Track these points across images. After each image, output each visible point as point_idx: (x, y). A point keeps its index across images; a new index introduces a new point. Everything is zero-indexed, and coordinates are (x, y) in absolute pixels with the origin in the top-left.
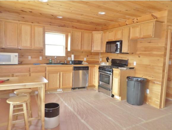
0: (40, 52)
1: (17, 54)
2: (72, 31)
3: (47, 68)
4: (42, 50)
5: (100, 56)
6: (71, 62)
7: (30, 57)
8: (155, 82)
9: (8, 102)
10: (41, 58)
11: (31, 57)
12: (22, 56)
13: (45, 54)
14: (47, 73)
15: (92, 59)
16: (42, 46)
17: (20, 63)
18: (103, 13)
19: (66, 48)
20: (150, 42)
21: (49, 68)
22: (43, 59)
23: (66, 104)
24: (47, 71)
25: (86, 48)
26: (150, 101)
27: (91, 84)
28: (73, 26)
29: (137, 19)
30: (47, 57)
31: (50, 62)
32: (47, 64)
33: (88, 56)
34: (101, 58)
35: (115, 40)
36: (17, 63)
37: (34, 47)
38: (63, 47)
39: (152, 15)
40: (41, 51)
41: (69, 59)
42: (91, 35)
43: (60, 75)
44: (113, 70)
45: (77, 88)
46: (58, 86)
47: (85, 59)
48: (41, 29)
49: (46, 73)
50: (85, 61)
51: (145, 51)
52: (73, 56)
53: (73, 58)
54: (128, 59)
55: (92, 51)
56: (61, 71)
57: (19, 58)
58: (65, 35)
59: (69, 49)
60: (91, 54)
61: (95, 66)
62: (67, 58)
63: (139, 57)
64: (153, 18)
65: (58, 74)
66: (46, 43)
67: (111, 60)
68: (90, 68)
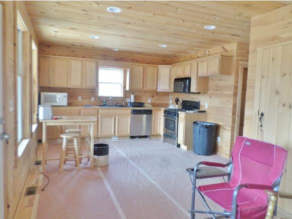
0: (92, 92)
1: (66, 94)
2: (131, 66)
3: (100, 111)
4: (95, 89)
5: (170, 97)
6: (129, 104)
7: (80, 98)
8: (226, 128)
9: (61, 136)
10: (93, 99)
11: (82, 98)
12: (72, 96)
13: (98, 94)
14: (100, 117)
15: (159, 100)
16: (94, 85)
17: (69, 104)
18: (165, 46)
19: (125, 87)
20: (221, 80)
21: (102, 111)
22: (95, 100)
23: (120, 151)
24: (99, 114)
25: (149, 87)
26: (220, 151)
27: (155, 133)
28: (133, 59)
29: (209, 51)
30: (100, 98)
31: (104, 104)
32: (100, 106)
33: (153, 97)
34: (171, 99)
35: (184, 77)
36: (66, 104)
37: (85, 86)
38: (120, 85)
39: (223, 47)
40: (94, 91)
41: (128, 100)
42: (156, 69)
43: (115, 120)
44: (178, 114)
45: (137, 137)
46: (113, 133)
47: (149, 101)
48: (93, 65)
49: (98, 117)
50: (148, 103)
51: (217, 90)
52: (132, 96)
53: (132, 99)
54: (200, 101)
55: (158, 91)
56: (117, 115)
57: (68, 98)
58: (123, 71)
59: (127, 89)
60: (158, 94)
61: (160, 110)
62: (125, 99)
63: (211, 97)
64: (223, 51)
65: (113, 119)
66: (99, 81)
67: (181, 102)
68: (153, 112)
